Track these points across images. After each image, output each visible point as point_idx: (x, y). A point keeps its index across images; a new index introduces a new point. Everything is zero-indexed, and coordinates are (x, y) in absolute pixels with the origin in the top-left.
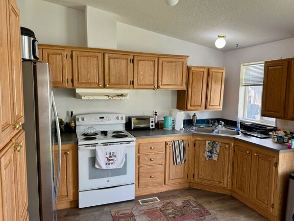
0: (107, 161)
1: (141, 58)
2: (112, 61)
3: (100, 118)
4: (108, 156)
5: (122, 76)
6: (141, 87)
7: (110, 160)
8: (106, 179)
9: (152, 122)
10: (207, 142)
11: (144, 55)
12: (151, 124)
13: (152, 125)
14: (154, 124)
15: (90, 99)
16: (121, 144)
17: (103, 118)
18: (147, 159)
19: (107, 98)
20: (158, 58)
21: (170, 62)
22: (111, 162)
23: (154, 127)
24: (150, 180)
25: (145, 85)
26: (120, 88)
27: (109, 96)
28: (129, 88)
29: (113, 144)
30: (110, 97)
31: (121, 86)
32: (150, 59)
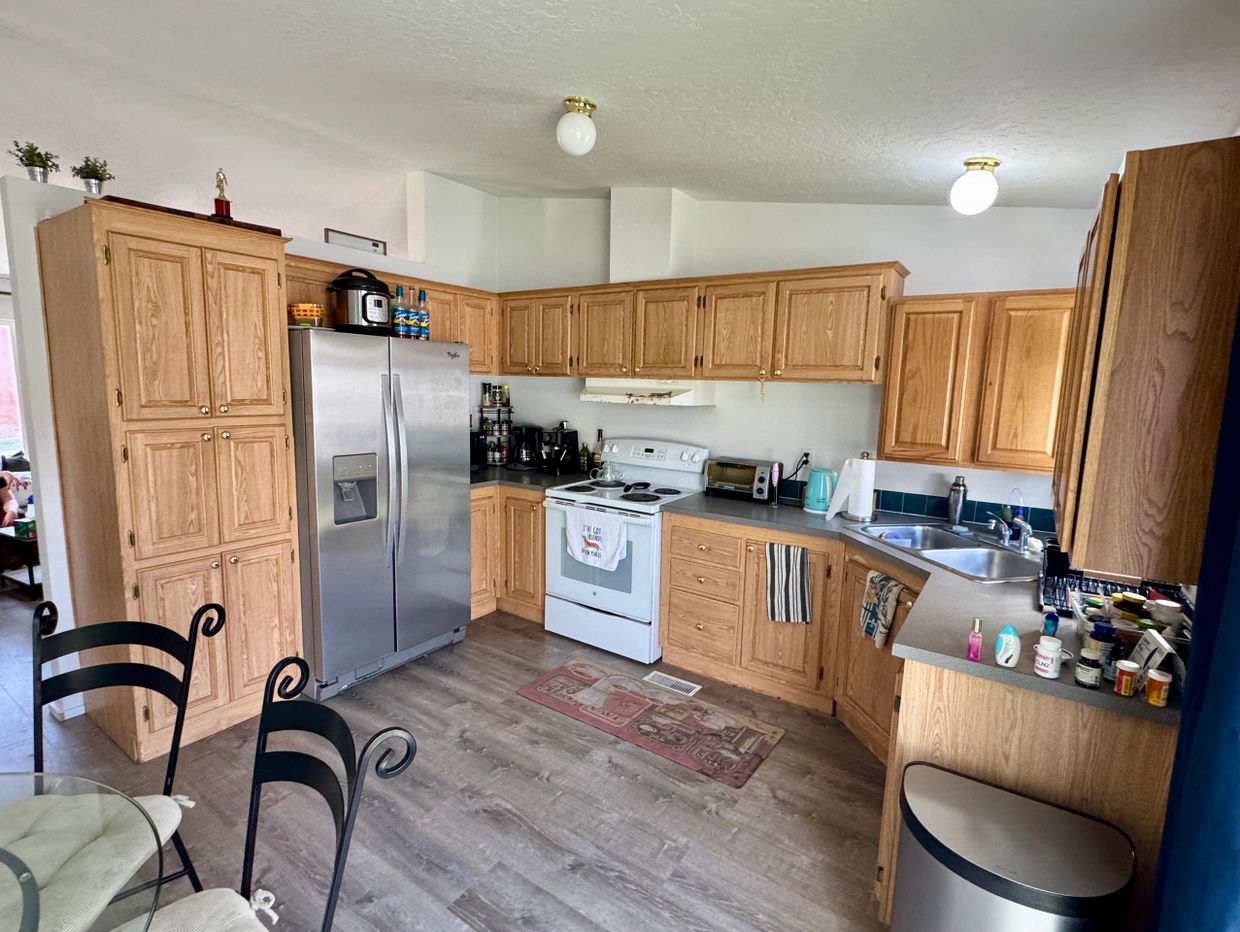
0: (584, 545)
1: (726, 291)
2: (651, 306)
3: (647, 450)
4: (586, 534)
5: (673, 344)
6: (722, 372)
7: (589, 544)
8: (591, 588)
9: (762, 480)
10: (871, 574)
11: (737, 281)
12: (756, 485)
13: (760, 489)
14: (766, 486)
15: (595, 400)
16: (620, 513)
17: (651, 451)
18: (689, 574)
19: (625, 400)
20: (778, 284)
21: (820, 291)
22: (591, 549)
23: (765, 496)
24: (697, 637)
25: (735, 366)
26: (670, 378)
27: (631, 395)
28: (689, 377)
29: (604, 511)
30: (632, 398)
31: (668, 372)
32: (750, 289)
